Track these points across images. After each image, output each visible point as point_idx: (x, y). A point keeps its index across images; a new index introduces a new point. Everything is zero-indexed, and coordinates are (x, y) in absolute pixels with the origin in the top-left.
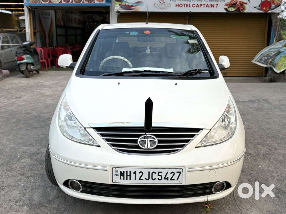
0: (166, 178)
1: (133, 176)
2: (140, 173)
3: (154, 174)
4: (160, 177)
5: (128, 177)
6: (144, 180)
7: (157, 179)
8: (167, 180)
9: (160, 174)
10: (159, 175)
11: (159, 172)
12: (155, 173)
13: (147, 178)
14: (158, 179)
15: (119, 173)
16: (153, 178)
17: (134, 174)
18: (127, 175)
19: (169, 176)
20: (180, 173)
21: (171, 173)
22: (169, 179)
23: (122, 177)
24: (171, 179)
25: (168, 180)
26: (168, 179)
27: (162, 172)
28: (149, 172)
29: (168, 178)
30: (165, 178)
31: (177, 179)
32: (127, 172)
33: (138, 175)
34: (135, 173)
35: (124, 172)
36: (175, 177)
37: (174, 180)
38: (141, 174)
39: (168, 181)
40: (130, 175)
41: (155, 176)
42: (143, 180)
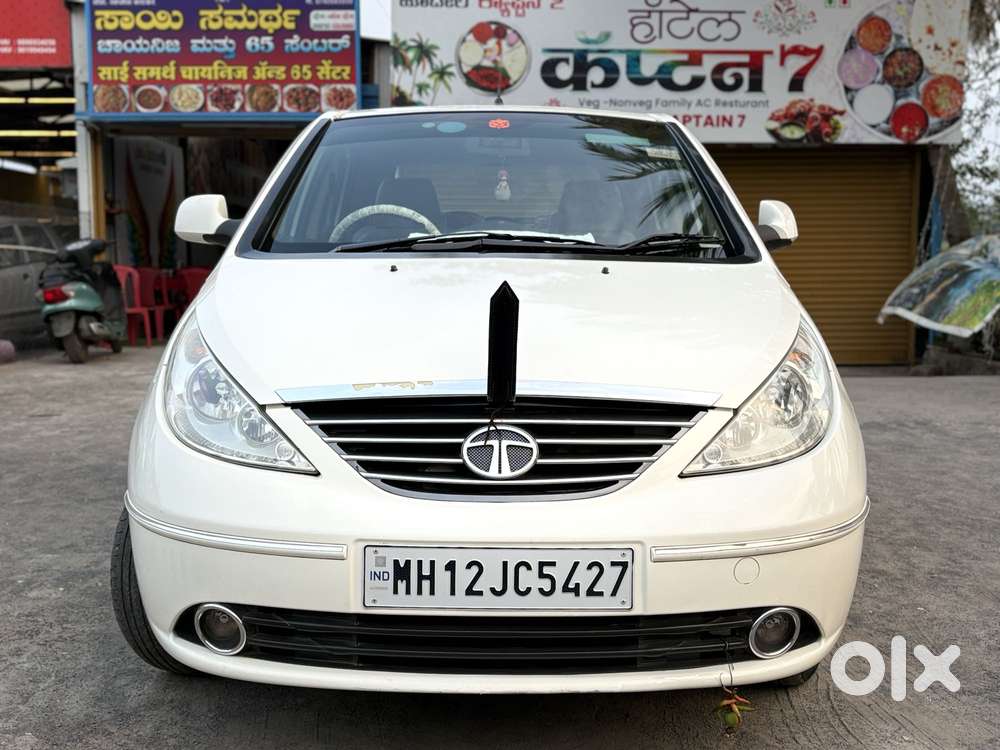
0: (571, 585)
1: (442, 578)
2: (469, 566)
3: (522, 569)
4: (546, 585)
5: (426, 584)
6: (487, 593)
7: (535, 592)
8: (573, 594)
9: (547, 570)
10: (542, 575)
11: (542, 565)
12: (529, 567)
13: (499, 588)
14: (541, 591)
15: (390, 568)
16: (522, 588)
17: (449, 573)
18: (421, 577)
19: (583, 578)
20: (624, 565)
21: (590, 567)
22: (583, 590)
23: (402, 586)
24: (590, 592)
25: (577, 594)
26: (576, 590)
27: (553, 564)
28: (505, 564)
29: (577, 585)
30: (566, 589)
31: (614, 593)
32: (420, 563)
33: (464, 577)
34: (451, 567)
35: (408, 563)
36: (605, 585)
37: (601, 594)
38: (475, 570)
39: (577, 598)
40: (431, 578)
41: (528, 579)
42: (480, 593)
